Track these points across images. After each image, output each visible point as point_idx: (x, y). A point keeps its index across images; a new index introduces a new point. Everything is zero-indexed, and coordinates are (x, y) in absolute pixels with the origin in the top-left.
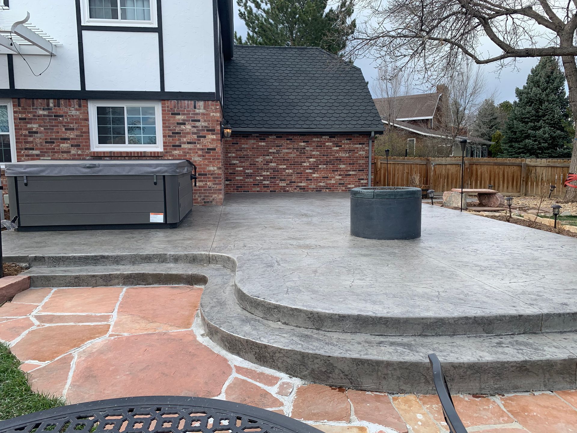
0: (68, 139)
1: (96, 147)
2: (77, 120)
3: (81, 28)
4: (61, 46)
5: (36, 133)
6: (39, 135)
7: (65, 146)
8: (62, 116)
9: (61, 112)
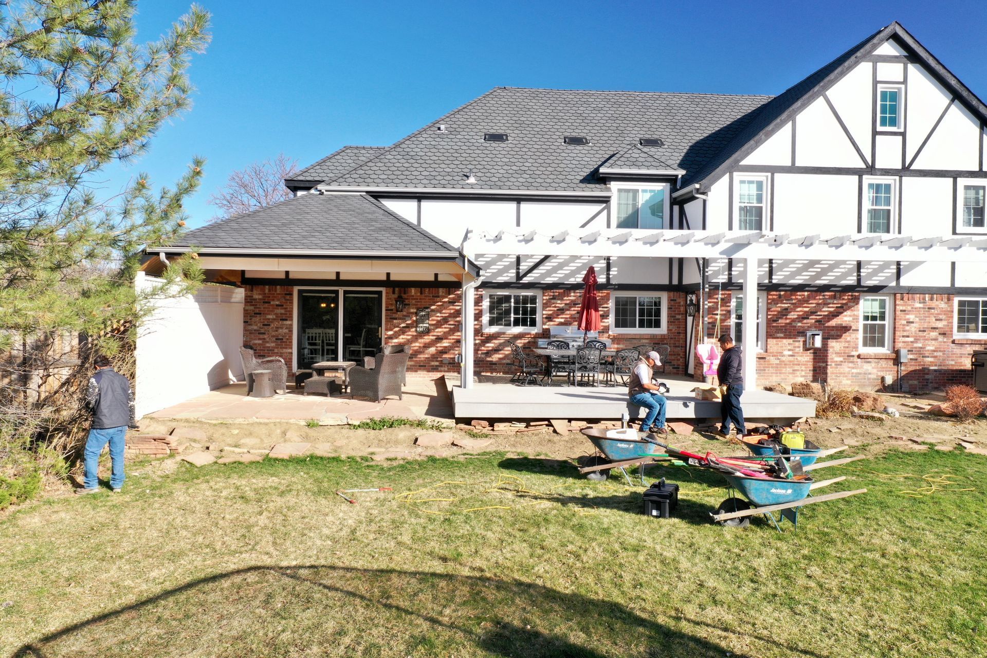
0: (937, 328)
1: (956, 335)
2: (944, 312)
3: (955, 235)
5: (913, 322)
6: (914, 325)
7: (934, 334)
9: (933, 306)
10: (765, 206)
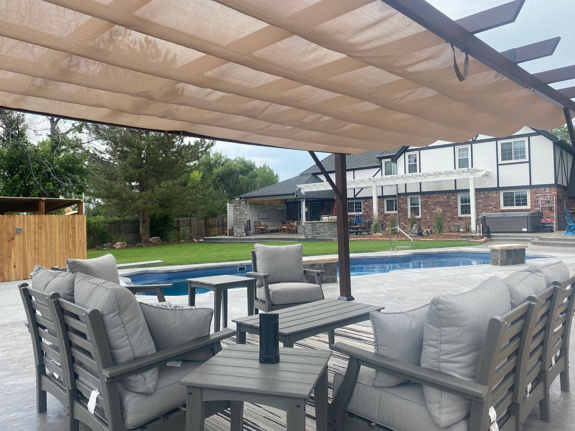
0: (492, 205)
1: (503, 208)
2: (495, 198)
3: (498, 165)
4: (491, 172)
5: (481, 203)
6: (481, 204)
7: (490, 208)
8: (490, 197)
9: (490, 196)
10: (418, 163)
